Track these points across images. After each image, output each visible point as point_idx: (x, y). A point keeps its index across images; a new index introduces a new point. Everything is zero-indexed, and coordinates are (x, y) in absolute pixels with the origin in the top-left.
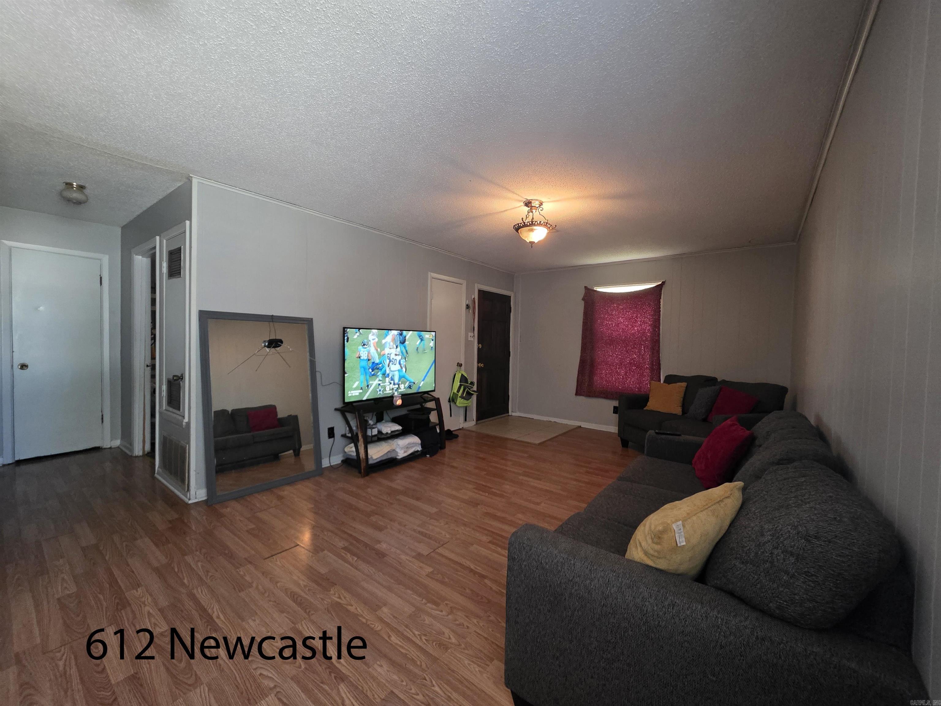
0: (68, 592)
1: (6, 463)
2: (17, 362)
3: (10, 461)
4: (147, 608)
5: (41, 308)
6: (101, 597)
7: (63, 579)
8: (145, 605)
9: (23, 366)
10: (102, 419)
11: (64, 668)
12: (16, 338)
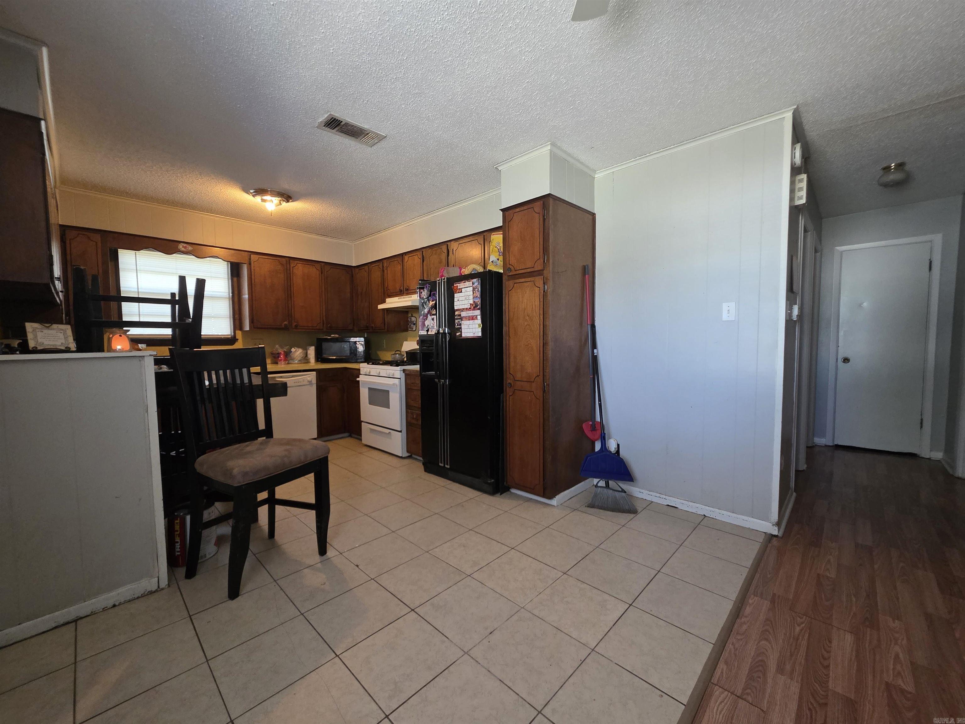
0: (829, 575)
1: (828, 444)
2: (841, 356)
3: (831, 444)
4: (897, 649)
5: (865, 304)
6: (854, 599)
7: (829, 561)
8: (896, 644)
9: (846, 360)
10: (921, 423)
11: (799, 635)
12: (841, 333)
